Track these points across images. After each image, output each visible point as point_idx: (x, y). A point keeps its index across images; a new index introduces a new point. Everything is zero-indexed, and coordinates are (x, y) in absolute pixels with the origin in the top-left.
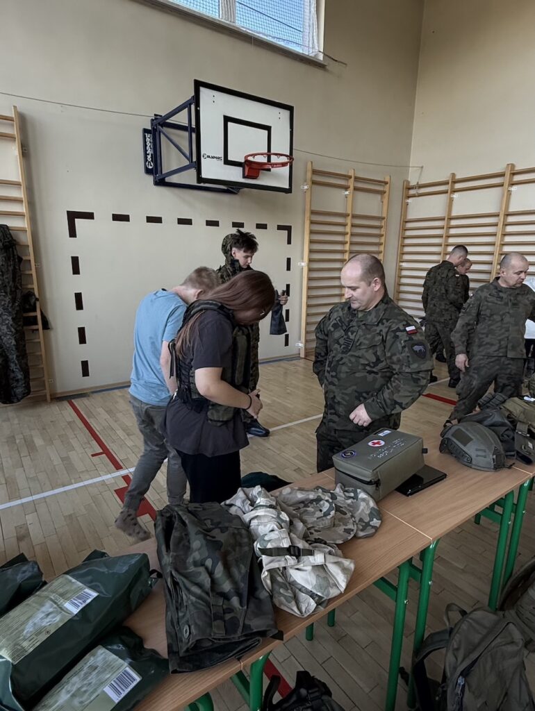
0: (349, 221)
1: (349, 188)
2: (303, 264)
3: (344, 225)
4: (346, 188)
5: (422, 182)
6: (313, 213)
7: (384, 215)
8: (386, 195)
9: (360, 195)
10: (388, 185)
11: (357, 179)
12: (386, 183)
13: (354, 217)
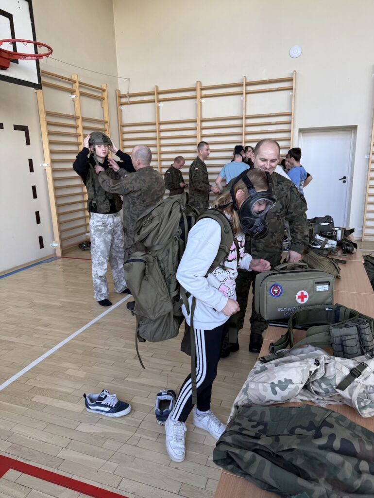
0: (80, 123)
1: (75, 92)
2: (45, 165)
3: (76, 127)
4: (72, 92)
5: (132, 92)
6: (48, 114)
7: (106, 119)
8: (105, 101)
9: (85, 100)
10: (105, 93)
12: (104, 91)
13: (84, 120)
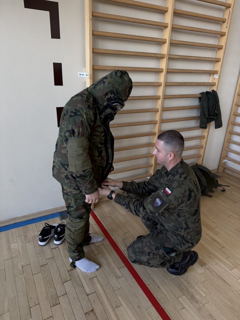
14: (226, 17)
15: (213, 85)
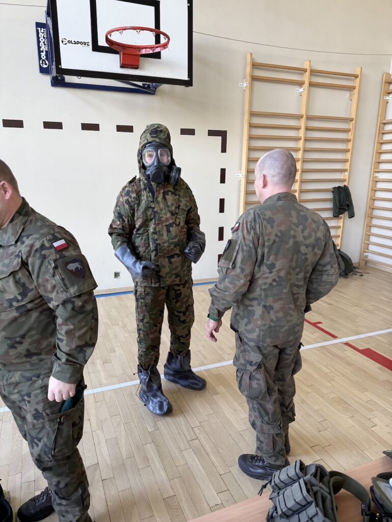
0: (302, 123)
1: (304, 84)
3: (297, 129)
4: (301, 84)
6: (253, 114)
7: (353, 116)
8: (356, 91)
10: (358, 79)
11: (314, 72)
12: (356, 76)
13: (309, 118)
14: (351, 127)
15: (344, 180)
